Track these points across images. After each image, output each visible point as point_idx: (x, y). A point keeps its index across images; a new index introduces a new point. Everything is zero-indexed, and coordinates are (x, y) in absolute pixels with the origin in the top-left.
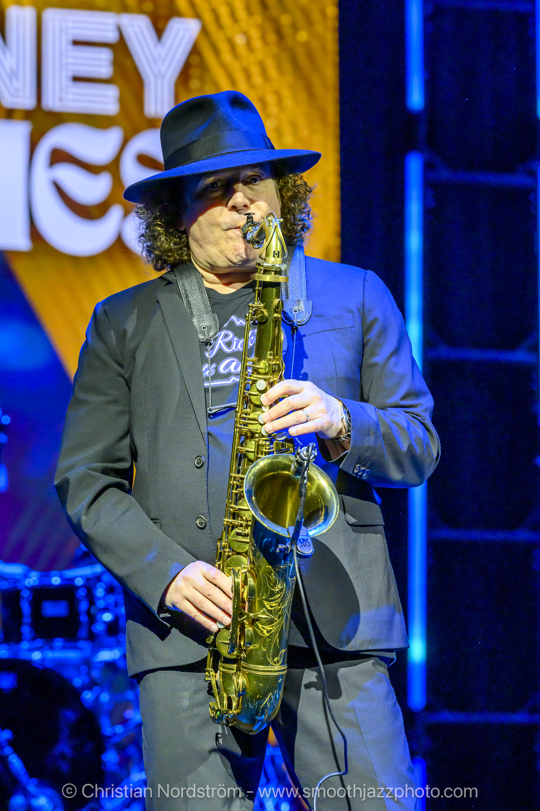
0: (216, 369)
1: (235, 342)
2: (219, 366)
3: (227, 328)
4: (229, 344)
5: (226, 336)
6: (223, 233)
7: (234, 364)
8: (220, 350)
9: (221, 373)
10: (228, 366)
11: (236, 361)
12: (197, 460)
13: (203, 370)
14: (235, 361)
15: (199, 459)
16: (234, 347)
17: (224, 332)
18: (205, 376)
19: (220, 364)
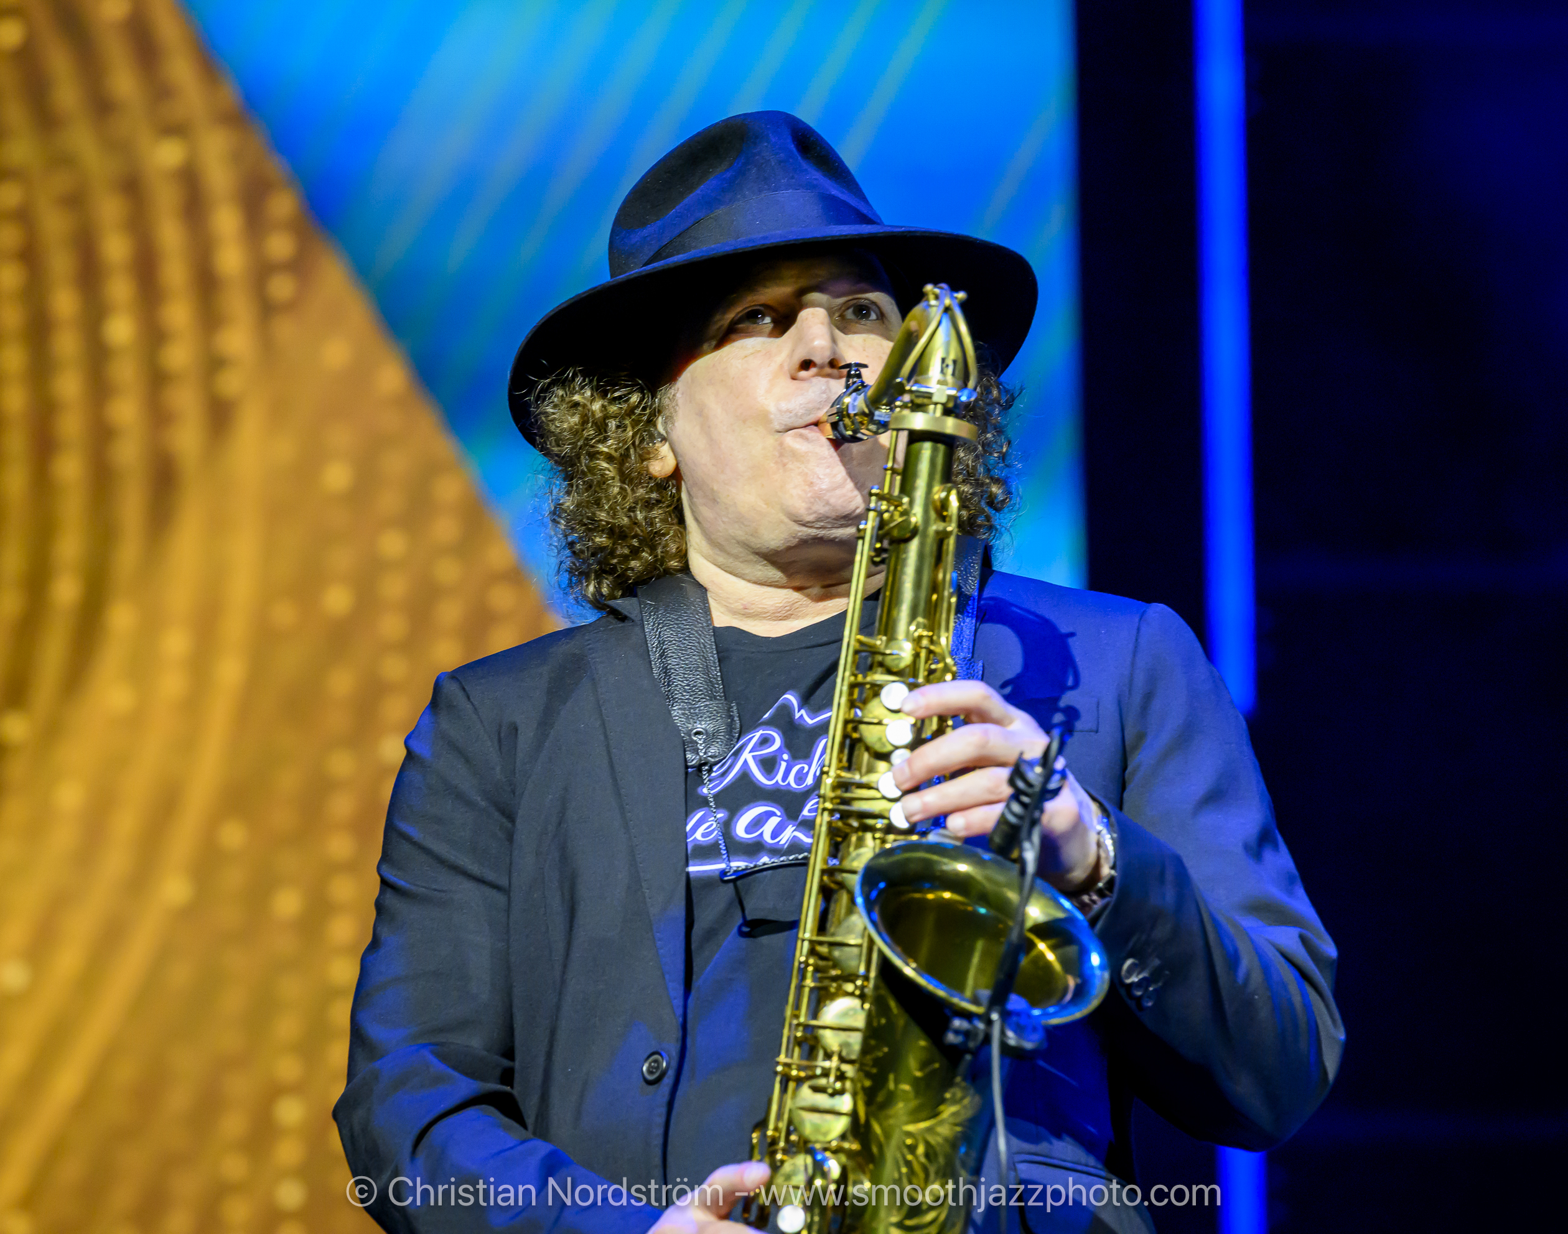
0: (727, 827)
1: (784, 765)
2: (735, 819)
3: (770, 723)
4: (768, 765)
5: (765, 741)
6: (771, 441)
7: (773, 822)
8: (745, 776)
9: (737, 839)
10: (757, 823)
11: (779, 813)
12: (650, 1064)
13: (688, 828)
14: (776, 815)
15: (655, 1061)
16: (779, 777)
17: (761, 732)
18: (693, 844)
19: (737, 817)
